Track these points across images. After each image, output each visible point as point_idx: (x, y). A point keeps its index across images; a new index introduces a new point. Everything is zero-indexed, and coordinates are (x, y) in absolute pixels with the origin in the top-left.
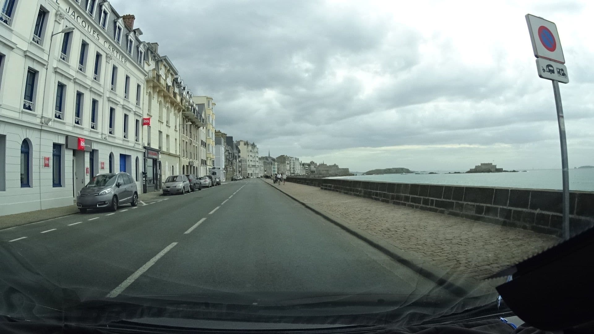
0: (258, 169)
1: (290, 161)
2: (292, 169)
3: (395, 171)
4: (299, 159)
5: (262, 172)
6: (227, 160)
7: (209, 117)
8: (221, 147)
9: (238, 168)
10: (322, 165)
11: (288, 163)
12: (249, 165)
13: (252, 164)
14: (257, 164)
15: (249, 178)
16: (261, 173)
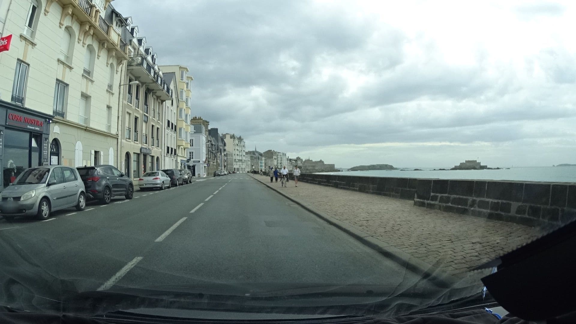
0: (245, 164)
1: (277, 156)
2: (279, 164)
3: (379, 167)
4: (287, 155)
5: (249, 166)
6: (209, 152)
7: (182, 92)
8: (201, 136)
9: (223, 162)
10: (308, 161)
11: (275, 158)
12: (235, 160)
13: (239, 159)
14: (244, 158)
15: (235, 173)
16: (248, 168)
